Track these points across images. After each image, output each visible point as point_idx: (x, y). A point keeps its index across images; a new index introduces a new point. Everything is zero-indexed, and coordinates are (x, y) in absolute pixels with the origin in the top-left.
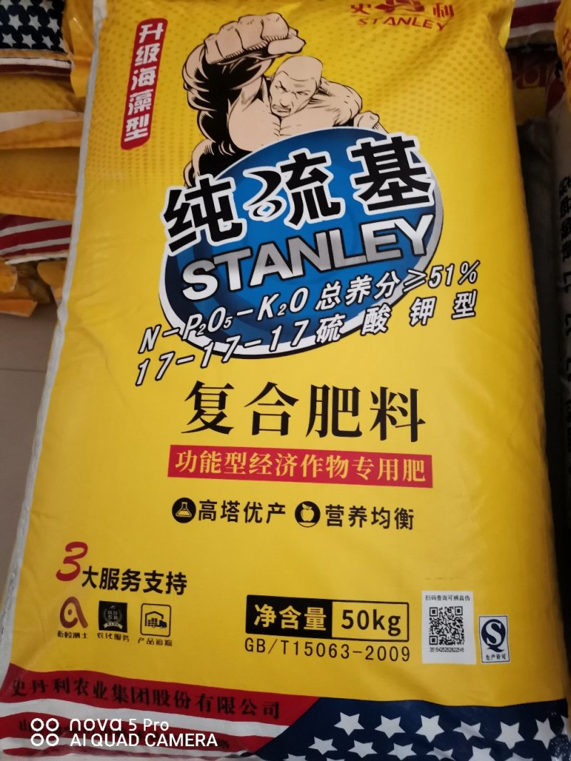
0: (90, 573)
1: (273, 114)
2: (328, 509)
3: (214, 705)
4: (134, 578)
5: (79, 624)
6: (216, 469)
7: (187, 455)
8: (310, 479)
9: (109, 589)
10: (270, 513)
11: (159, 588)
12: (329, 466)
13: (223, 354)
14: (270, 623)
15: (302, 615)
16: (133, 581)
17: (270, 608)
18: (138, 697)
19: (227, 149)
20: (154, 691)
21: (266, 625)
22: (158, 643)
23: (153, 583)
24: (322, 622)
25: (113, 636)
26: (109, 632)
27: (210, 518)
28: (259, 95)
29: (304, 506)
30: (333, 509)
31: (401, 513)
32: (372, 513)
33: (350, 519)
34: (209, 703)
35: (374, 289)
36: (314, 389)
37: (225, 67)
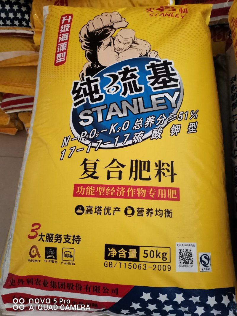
0: (42, 236)
1: (115, 52)
2: (138, 209)
3: (92, 289)
4: (59, 237)
5: (37, 256)
6: (93, 193)
7: (81, 188)
8: (130, 197)
9: (49, 242)
10: (114, 211)
11: (69, 241)
12: (138, 192)
13: (95, 148)
14: (114, 256)
15: (127, 252)
16: (59, 239)
17: (115, 249)
18: (61, 286)
19: (97, 66)
20: (67, 283)
21: (113, 256)
22: (69, 264)
23: (67, 240)
24: (135, 255)
25: (51, 261)
26: (49, 260)
27: (90, 213)
28: (110, 44)
29: (128, 208)
30: (140, 209)
31: (167, 211)
32: (156, 211)
33: (147, 214)
34: (90, 288)
35: (156, 121)
36: (132, 161)
37: (96, 33)
